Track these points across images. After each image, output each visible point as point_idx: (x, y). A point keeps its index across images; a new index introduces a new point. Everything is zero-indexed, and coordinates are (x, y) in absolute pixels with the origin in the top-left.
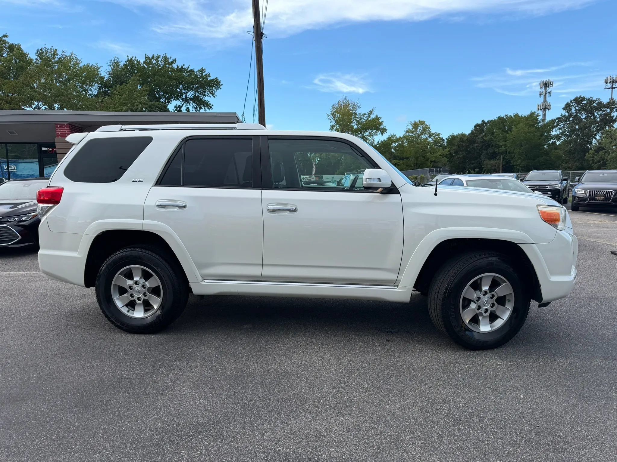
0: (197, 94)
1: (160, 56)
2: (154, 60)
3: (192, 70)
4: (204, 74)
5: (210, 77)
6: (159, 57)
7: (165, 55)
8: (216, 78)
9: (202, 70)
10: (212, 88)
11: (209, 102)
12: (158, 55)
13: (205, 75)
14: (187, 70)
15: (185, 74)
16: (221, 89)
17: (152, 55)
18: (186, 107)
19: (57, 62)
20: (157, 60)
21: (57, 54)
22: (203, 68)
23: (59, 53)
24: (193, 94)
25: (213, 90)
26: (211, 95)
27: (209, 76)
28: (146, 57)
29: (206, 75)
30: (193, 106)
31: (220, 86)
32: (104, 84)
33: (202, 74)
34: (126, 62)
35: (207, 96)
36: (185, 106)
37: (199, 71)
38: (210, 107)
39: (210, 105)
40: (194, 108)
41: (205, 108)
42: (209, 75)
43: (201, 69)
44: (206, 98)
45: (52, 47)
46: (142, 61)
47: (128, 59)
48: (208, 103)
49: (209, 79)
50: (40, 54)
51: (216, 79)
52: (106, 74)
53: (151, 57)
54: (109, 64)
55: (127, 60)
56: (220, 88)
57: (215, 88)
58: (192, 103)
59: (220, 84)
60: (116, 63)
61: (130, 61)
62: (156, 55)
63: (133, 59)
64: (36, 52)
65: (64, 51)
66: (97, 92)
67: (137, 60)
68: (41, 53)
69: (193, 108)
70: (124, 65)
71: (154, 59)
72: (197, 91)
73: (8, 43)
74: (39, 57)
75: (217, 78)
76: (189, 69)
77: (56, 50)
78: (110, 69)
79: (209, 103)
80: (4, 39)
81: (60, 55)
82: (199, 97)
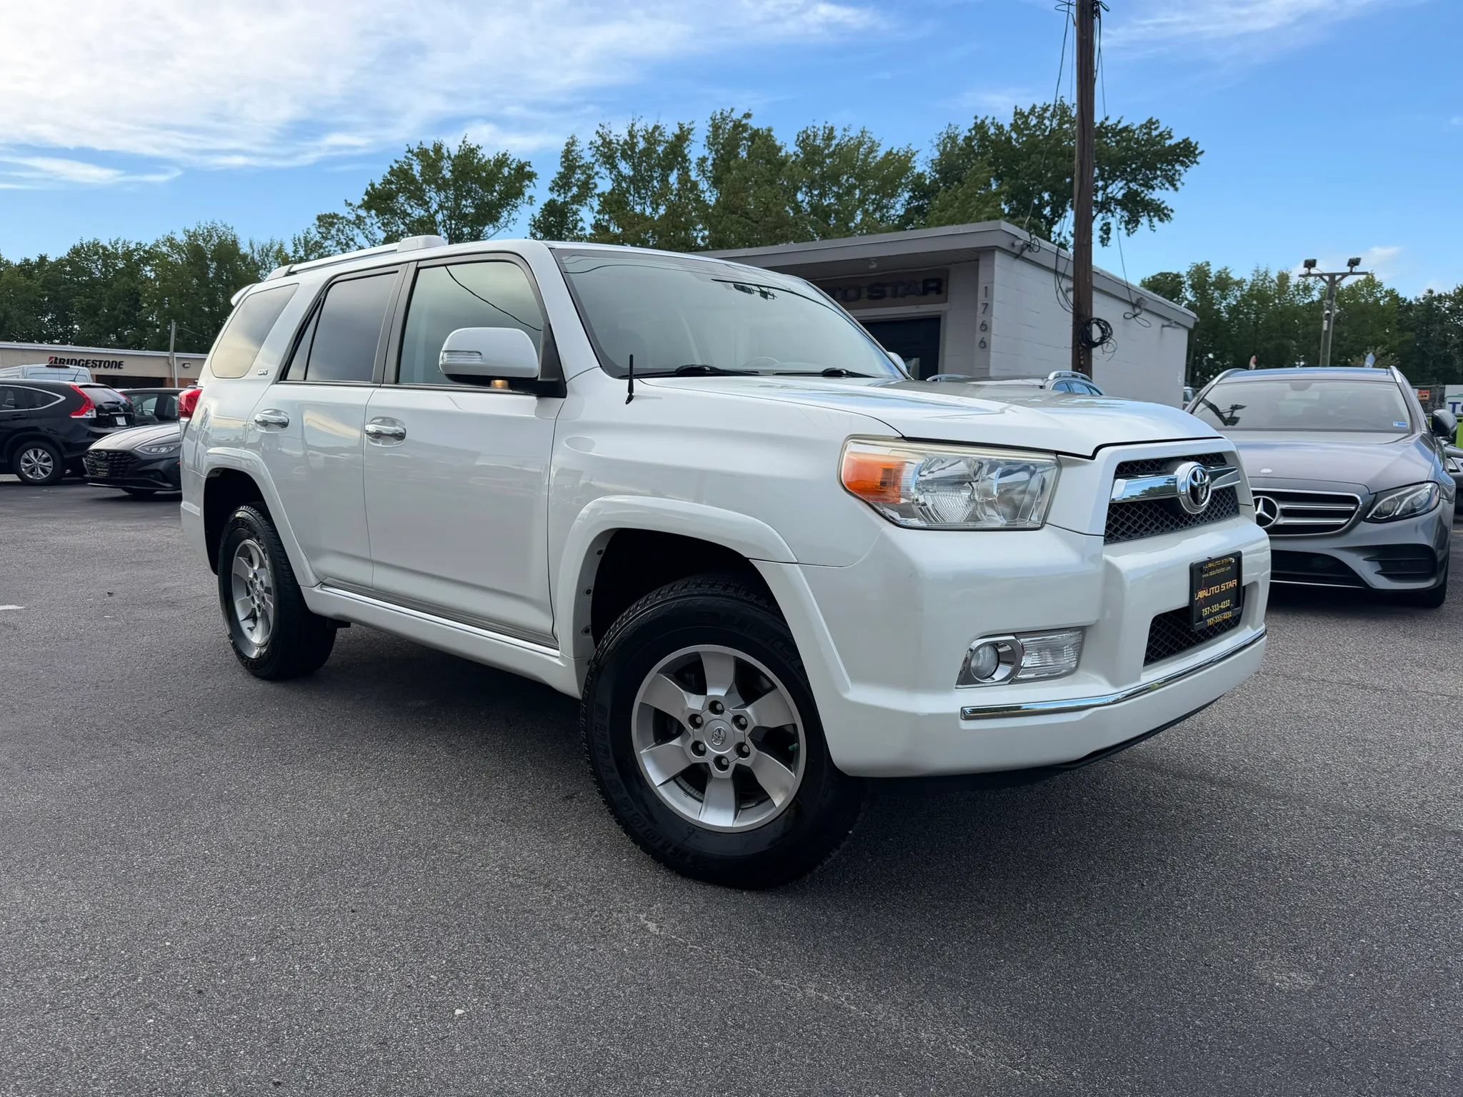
0: (1133, 186)
1: (1049, 106)
2: (1034, 118)
3: (1127, 127)
4: (1154, 133)
5: (1171, 137)
6: (1045, 110)
7: (1061, 101)
8: (1184, 141)
9: (1150, 124)
10: (1173, 166)
11: (1163, 202)
12: (1045, 104)
13: (1157, 136)
14: (1115, 129)
15: (1108, 141)
16: (1198, 163)
17: (1030, 106)
18: (1104, 222)
19: (831, 155)
20: (1041, 118)
21: (834, 138)
22: (1152, 118)
23: (838, 133)
24: (1121, 188)
25: (1176, 171)
26: (1167, 185)
27: (1170, 135)
28: (1016, 113)
29: (1161, 135)
30: (1122, 217)
31: (1196, 156)
32: (921, 190)
33: (1149, 134)
34: (970, 131)
35: (1160, 188)
36: (1102, 220)
37: (1142, 126)
38: (1165, 215)
39: (1166, 211)
40: (1123, 224)
41: (1151, 221)
42: (1169, 133)
43: (1148, 122)
44: (1157, 195)
45: (826, 123)
46: (1007, 128)
47: (976, 123)
48: (1160, 206)
49: (1168, 143)
50: (803, 141)
51: (1186, 142)
52: (925, 168)
53: (1026, 111)
54: (936, 142)
55: (972, 126)
56: (1195, 162)
57: (1183, 163)
58: (1118, 210)
59: (1197, 152)
60: (953, 139)
61: (980, 127)
62: (1039, 105)
63: (987, 122)
64: (796, 138)
65: (846, 127)
66: (903, 210)
67: (997, 125)
68: (805, 141)
69: (1121, 223)
70: (966, 138)
71: (1034, 115)
72: (1135, 180)
73: (751, 129)
74: (801, 148)
75: (1187, 139)
76: (1120, 126)
77: (832, 129)
78: (936, 155)
79: (1163, 206)
80: (744, 122)
81: (839, 137)
82: (1137, 193)
